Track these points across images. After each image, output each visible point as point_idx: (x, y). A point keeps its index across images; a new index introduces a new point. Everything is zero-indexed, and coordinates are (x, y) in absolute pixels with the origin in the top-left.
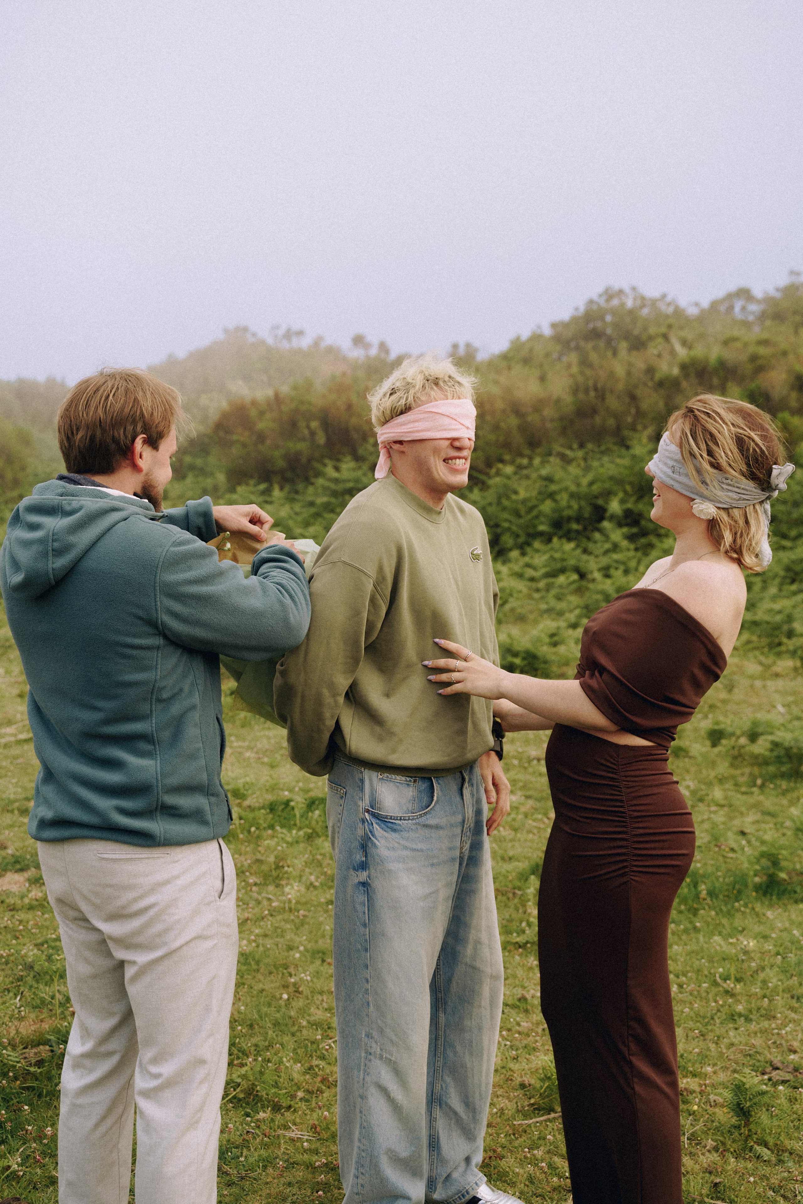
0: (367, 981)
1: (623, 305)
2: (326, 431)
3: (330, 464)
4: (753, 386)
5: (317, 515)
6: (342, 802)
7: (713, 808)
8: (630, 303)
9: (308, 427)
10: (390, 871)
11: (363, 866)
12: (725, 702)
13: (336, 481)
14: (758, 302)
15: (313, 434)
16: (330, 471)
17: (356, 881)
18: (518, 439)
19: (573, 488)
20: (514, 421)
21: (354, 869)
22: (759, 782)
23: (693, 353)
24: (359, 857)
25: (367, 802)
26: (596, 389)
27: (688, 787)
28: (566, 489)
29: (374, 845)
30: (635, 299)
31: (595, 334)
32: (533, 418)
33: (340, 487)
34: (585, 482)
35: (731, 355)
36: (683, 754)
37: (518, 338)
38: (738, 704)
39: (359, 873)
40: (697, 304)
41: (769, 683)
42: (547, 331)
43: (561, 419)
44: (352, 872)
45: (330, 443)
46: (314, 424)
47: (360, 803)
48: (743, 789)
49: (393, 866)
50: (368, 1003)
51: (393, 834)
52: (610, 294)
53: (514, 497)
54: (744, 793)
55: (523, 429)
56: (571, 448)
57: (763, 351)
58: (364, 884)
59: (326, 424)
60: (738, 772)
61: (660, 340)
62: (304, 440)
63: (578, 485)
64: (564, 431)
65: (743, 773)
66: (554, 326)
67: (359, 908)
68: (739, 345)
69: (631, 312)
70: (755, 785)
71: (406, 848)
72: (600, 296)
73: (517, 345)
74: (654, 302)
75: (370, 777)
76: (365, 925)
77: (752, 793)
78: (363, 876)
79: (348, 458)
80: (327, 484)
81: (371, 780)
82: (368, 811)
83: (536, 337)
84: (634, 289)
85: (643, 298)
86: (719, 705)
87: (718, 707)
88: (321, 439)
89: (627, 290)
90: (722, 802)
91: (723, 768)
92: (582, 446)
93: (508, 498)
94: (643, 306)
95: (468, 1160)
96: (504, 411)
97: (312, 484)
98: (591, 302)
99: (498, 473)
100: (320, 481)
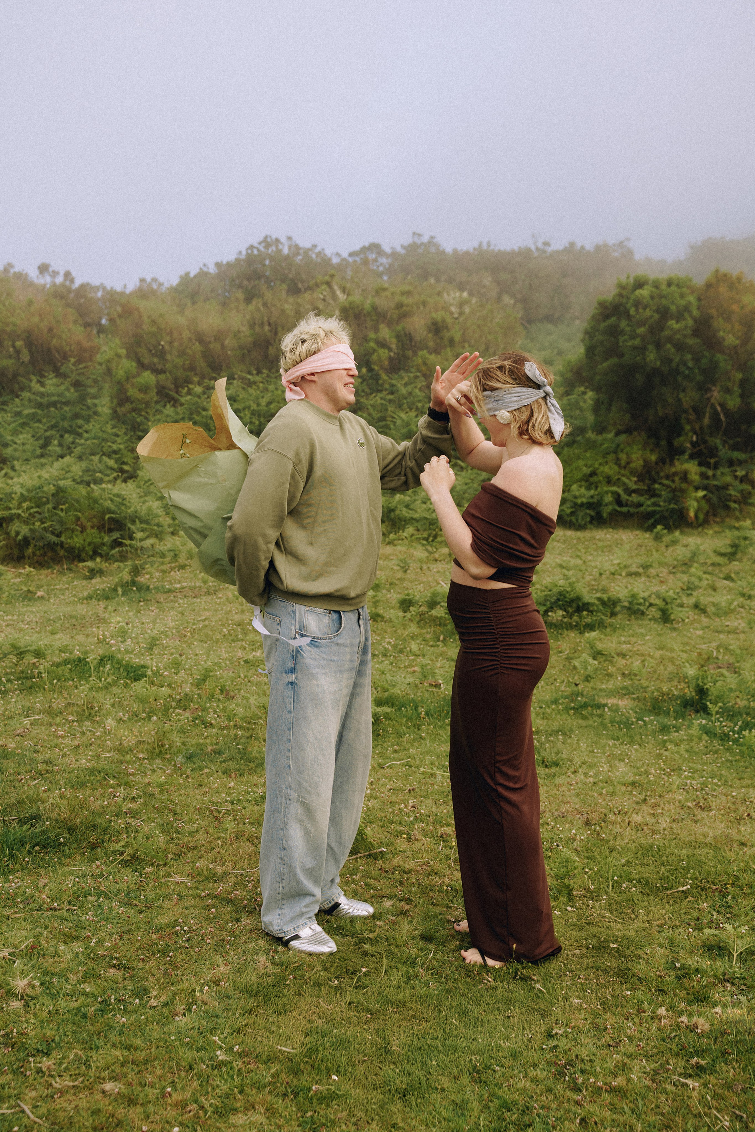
0: (289, 751)
1: (279, 251)
2: (30, 351)
3: (34, 379)
4: (399, 328)
5: (24, 425)
6: (278, 627)
7: (411, 658)
8: (286, 251)
9: (14, 346)
10: (312, 674)
11: (292, 671)
12: (400, 580)
13: (42, 395)
14: (387, 256)
15: (18, 352)
16: (36, 387)
17: (287, 681)
18: (201, 364)
19: (254, 407)
20: (197, 347)
21: (286, 672)
22: (441, 638)
23: (351, 298)
24: (290, 664)
25: (297, 627)
26: (270, 324)
27: (389, 643)
28: (249, 407)
29: (302, 656)
30: (290, 247)
31: (257, 276)
32: (215, 346)
33: (45, 401)
34: (263, 402)
35: (383, 303)
36: (379, 619)
37: (187, 274)
38: (411, 582)
39: (290, 675)
40: (338, 254)
41: (431, 566)
42: (212, 270)
43: (240, 347)
44: (284, 675)
45: (33, 361)
46: (19, 344)
47: (292, 627)
48: (431, 643)
49: (315, 671)
50: (289, 766)
51: (316, 649)
52: (267, 242)
53: (204, 413)
54: (432, 646)
55: (207, 355)
56: (250, 373)
57: (406, 300)
58: (292, 683)
59: (29, 344)
60: (424, 631)
61: (324, 287)
62: (10, 357)
63: (258, 405)
64: (242, 359)
65: (428, 632)
66: (218, 265)
67: (287, 700)
68: (388, 293)
69: (287, 258)
70: (438, 640)
71: (324, 659)
72: (260, 243)
73: (185, 279)
74: (307, 251)
75: (300, 609)
76: (290, 712)
77: (438, 646)
78: (292, 677)
79: (52, 375)
80: (33, 397)
81: (300, 611)
82: (298, 633)
83: (203, 274)
84: (290, 238)
85: (297, 247)
86: (397, 582)
87: (396, 585)
88: (26, 357)
89: (283, 240)
90: (418, 653)
91: (413, 628)
92: (259, 372)
93: (199, 414)
94: (298, 254)
95: (332, 881)
96: (190, 339)
97: (18, 397)
98: (252, 247)
99: (189, 393)
100: (26, 394)
